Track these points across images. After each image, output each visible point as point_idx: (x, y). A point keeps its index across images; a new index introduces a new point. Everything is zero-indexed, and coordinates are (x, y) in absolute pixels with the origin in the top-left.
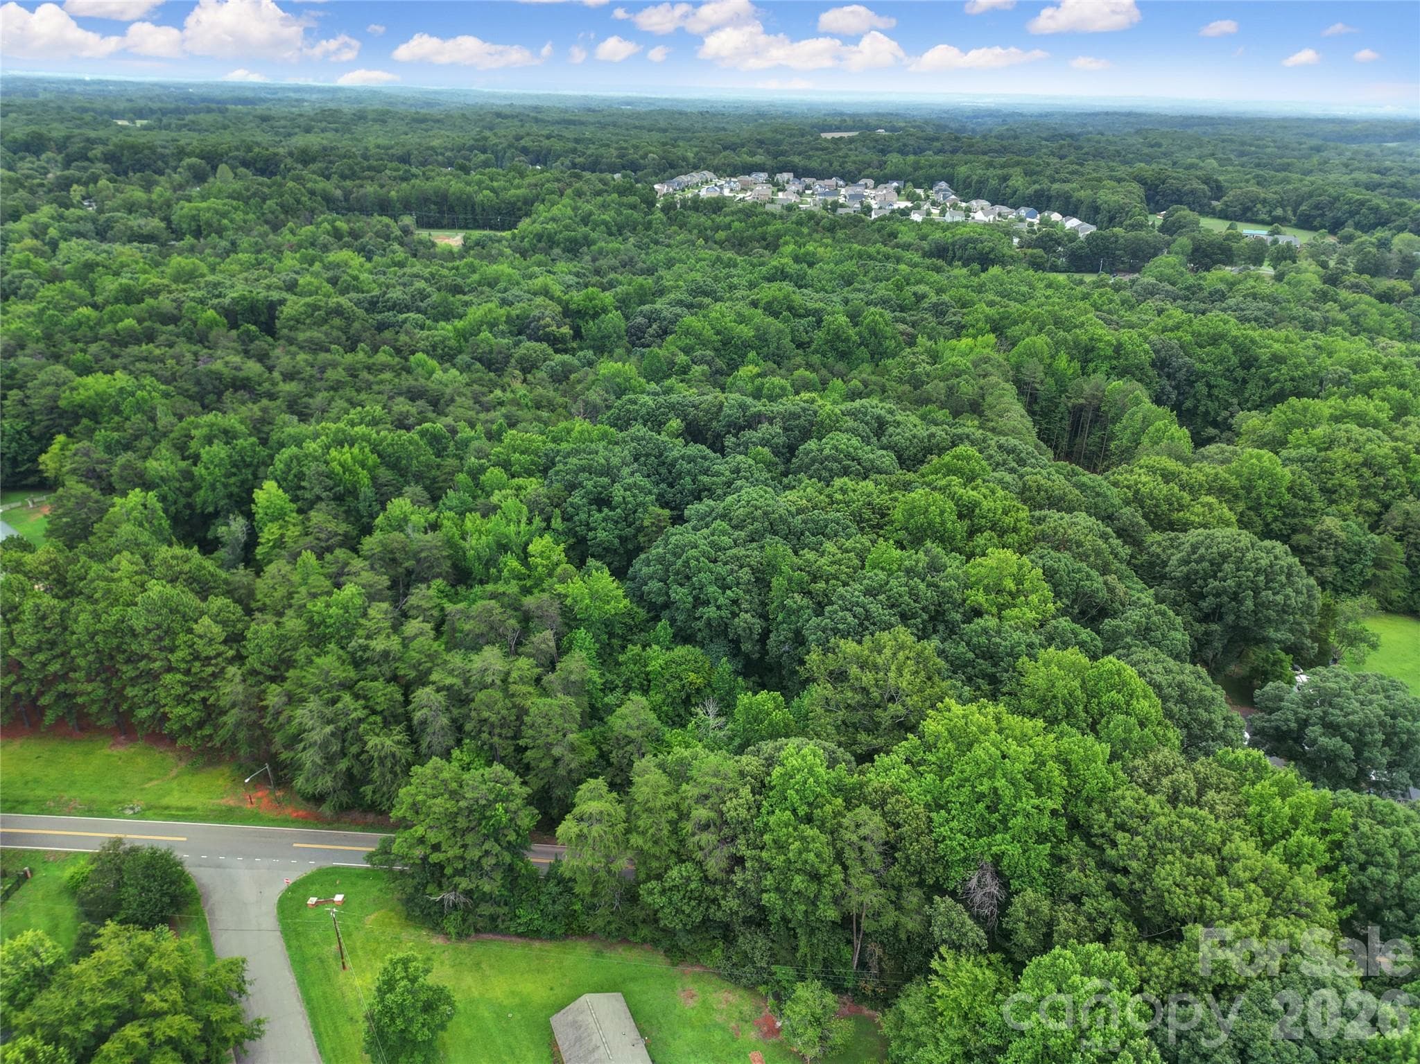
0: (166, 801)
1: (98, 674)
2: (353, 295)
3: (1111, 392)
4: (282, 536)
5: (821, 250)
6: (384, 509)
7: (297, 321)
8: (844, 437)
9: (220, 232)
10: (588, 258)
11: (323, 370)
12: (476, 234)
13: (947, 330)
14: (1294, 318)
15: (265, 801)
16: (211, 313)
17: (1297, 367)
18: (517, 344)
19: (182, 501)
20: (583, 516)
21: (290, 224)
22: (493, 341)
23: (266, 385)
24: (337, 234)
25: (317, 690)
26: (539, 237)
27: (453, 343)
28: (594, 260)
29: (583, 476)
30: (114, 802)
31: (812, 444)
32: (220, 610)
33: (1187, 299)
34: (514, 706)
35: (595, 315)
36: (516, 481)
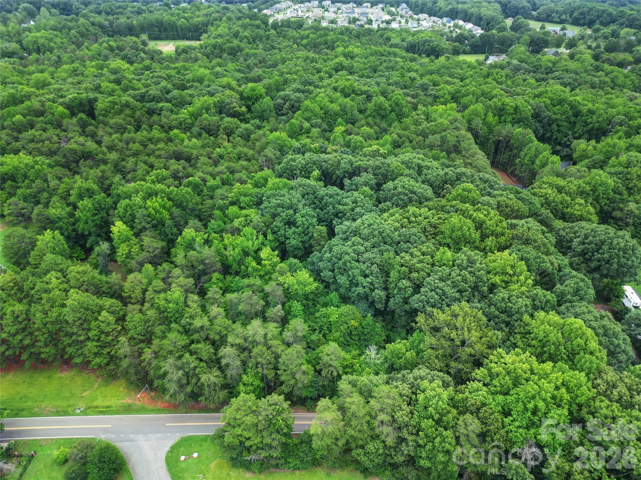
0: (96, 403)
1: (50, 342)
2: (131, 92)
3: (516, 134)
4: (130, 251)
5: (356, 50)
6: (181, 234)
7: (106, 112)
8: (406, 179)
9: (51, 50)
10: (242, 59)
11: (127, 143)
13: (430, 100)
14: (587, 82)
15: (146, 399)
16: (61, 109)
17: (600, 115)
18: (221, 119)
19: (71, 228)
20: (282, 232)
21: (86, 44)
22: (209, 118)
23: (100, 156)
24: (111, 49)
25: (171, 352)
26: (215, 47)
27: (189, 121)
28: (245, 60)
29: (280, 209)
30: (69, 406)
31: (390, 185)
32: (111, 306)
33: (534, 72)
34: (273, 353)
35: (257, 99)
36: (244, 212)
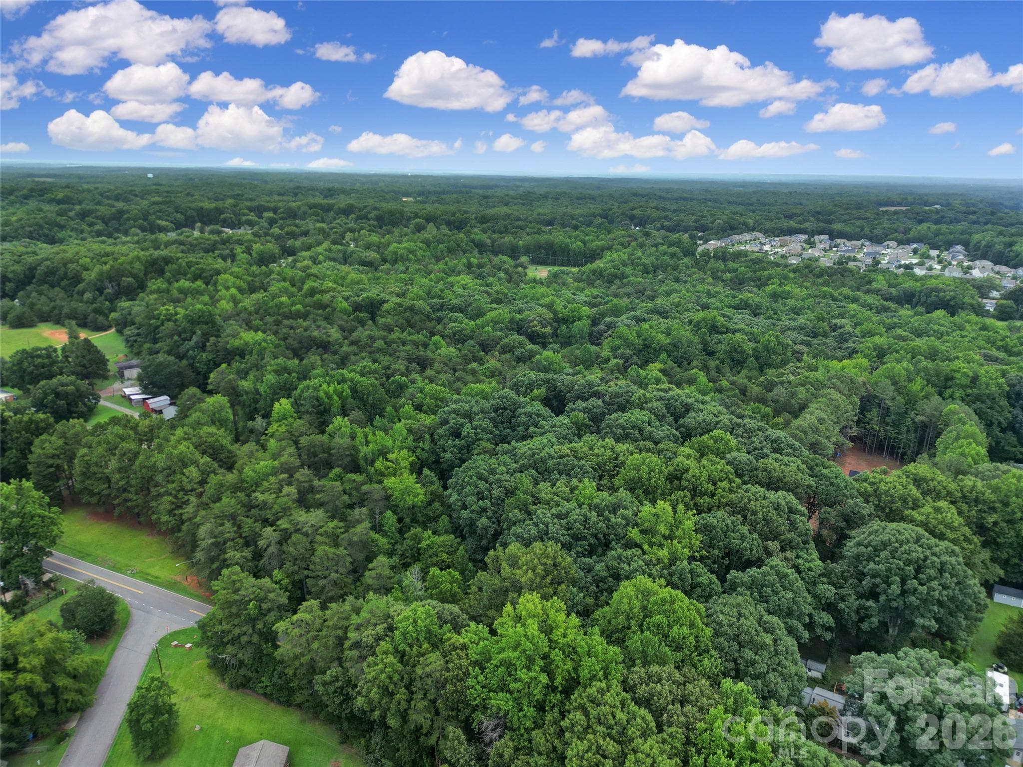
0: (150, 571)
1: (141, 491)
7: (386, 313)
8: (640, 413)
11: (375, 341)
12: (556, 269)
16: (346, 305)
18: (507, 336)
20: (442, 442)
22: (492, 333)
23: (336, 347)
29: (453, 416)
34: (312, 549)
36: (421, 416)
